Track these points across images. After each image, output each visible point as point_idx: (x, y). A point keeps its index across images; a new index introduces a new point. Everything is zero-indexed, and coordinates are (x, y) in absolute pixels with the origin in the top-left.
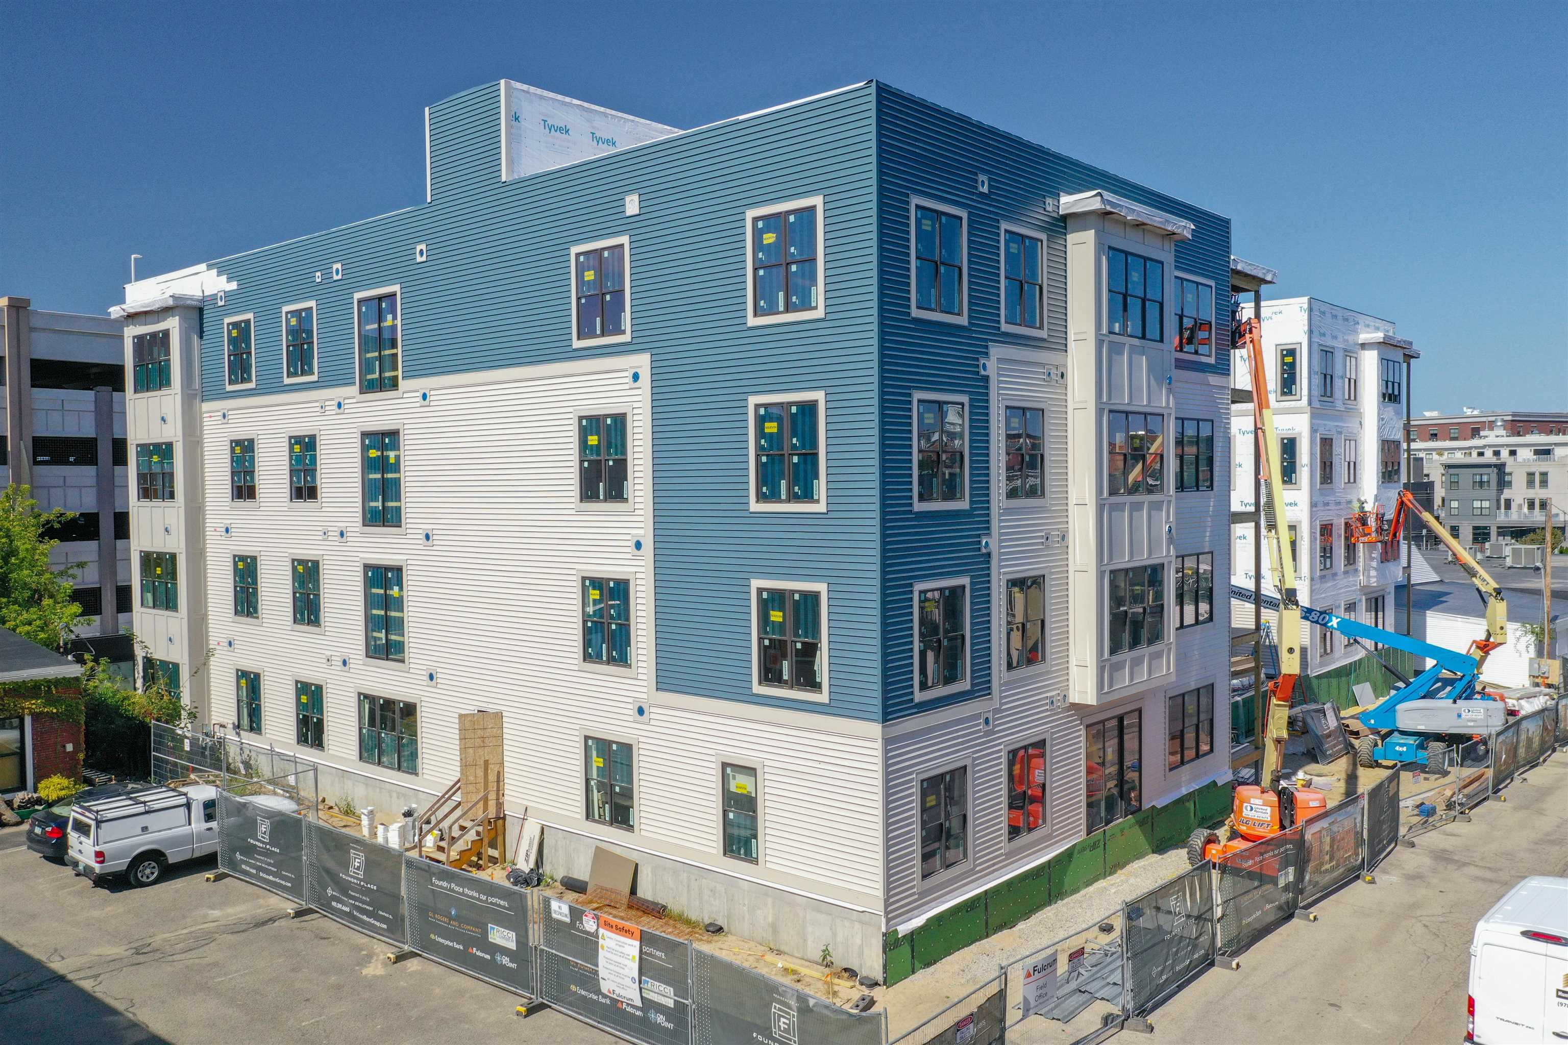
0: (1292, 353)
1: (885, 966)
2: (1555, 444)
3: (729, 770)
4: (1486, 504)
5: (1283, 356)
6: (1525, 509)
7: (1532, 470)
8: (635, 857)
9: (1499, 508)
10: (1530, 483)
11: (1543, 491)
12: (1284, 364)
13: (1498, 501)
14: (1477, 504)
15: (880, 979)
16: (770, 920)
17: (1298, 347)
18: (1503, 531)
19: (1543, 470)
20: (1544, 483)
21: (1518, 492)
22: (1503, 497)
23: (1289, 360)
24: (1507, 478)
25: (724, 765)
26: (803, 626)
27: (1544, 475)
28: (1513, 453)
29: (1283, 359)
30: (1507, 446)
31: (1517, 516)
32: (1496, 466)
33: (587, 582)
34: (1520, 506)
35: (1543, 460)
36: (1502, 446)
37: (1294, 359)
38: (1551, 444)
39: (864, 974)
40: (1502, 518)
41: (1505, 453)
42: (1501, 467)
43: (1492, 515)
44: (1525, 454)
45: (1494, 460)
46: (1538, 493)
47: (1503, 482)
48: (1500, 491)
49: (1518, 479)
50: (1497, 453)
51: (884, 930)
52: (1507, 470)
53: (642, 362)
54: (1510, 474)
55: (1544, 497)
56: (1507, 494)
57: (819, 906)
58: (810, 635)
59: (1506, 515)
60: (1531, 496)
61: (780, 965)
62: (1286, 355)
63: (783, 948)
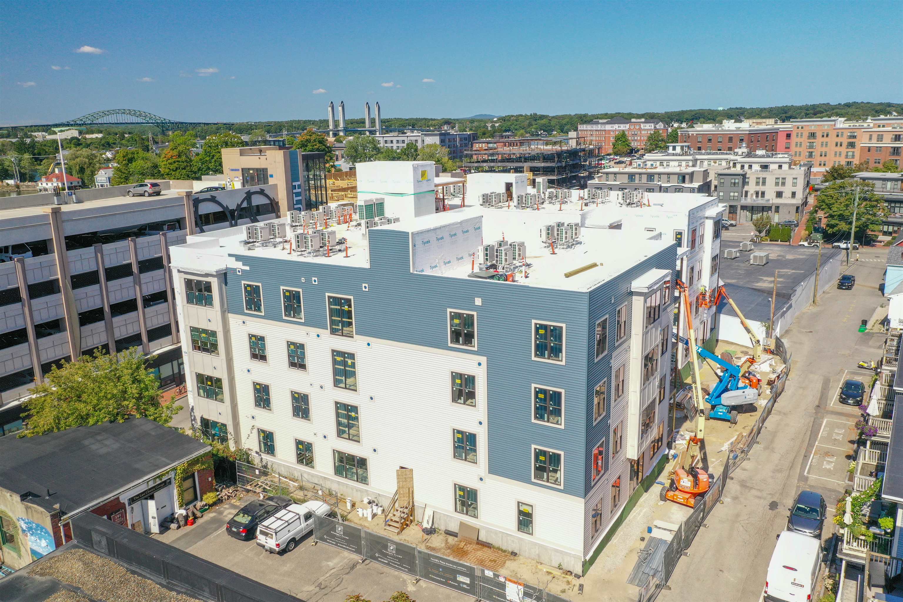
0: (680, 234)
1: (583, 571)
2: (771, 163)
3: (520, 504)
4: (736, 194)
5: (677, 235)
6: (754, 197)
7: (759, 176)
8: (478, 527)
9: (742, 196)
10: (757, 183)
11: (763, 187)
12: (676, 238)
13: (742, 192)
14: (732, 194)
15: (581, 575)
16: (537, 553)
17: (683, 231)
18: (743, 208)
19: (764, 176)
20: (764, 183)
21: (751, 188)
22: (744, 190)
23: (679, 236)
24: (747, 180)
25: (519, 503)
26: (553, 462)
27: (764, 179)
28: (750, 167)
29: (676, 236)
30: (748, 163)
31: (751, 200)
32: (742, 175)
33: (456, 431)
34: (752, 195)
35: (765, 172)
36: (746, 163)
37: (681, 236)
38: (768, 163)
39: (575, 572)
40: (744, 201)
41: (746, 167)
42: (744, 176)
43: (738, 200)
44: (756, 167)
45: (741, 172)
46: (761, 188)
47: (745, 183)
48: (743, 187)
49: (752, 181)
50: (743, 167)
51: (583, 560)
52: (747, 176)
53: (483, 360)
54: (749, 178)
55: (763, 190)
56: (746, 188)
57: (557, 551)
58: (556, 466)
59: (745, 200)
60: (757, 190)
61: (545, 570)
62: (678, 235)
63: (544, 562)
